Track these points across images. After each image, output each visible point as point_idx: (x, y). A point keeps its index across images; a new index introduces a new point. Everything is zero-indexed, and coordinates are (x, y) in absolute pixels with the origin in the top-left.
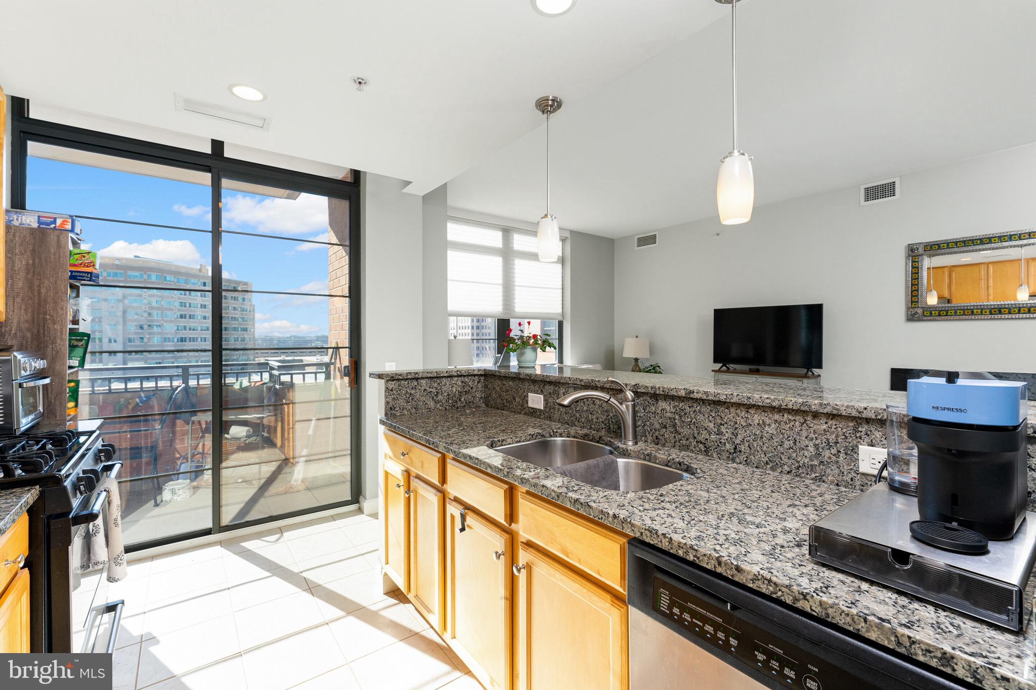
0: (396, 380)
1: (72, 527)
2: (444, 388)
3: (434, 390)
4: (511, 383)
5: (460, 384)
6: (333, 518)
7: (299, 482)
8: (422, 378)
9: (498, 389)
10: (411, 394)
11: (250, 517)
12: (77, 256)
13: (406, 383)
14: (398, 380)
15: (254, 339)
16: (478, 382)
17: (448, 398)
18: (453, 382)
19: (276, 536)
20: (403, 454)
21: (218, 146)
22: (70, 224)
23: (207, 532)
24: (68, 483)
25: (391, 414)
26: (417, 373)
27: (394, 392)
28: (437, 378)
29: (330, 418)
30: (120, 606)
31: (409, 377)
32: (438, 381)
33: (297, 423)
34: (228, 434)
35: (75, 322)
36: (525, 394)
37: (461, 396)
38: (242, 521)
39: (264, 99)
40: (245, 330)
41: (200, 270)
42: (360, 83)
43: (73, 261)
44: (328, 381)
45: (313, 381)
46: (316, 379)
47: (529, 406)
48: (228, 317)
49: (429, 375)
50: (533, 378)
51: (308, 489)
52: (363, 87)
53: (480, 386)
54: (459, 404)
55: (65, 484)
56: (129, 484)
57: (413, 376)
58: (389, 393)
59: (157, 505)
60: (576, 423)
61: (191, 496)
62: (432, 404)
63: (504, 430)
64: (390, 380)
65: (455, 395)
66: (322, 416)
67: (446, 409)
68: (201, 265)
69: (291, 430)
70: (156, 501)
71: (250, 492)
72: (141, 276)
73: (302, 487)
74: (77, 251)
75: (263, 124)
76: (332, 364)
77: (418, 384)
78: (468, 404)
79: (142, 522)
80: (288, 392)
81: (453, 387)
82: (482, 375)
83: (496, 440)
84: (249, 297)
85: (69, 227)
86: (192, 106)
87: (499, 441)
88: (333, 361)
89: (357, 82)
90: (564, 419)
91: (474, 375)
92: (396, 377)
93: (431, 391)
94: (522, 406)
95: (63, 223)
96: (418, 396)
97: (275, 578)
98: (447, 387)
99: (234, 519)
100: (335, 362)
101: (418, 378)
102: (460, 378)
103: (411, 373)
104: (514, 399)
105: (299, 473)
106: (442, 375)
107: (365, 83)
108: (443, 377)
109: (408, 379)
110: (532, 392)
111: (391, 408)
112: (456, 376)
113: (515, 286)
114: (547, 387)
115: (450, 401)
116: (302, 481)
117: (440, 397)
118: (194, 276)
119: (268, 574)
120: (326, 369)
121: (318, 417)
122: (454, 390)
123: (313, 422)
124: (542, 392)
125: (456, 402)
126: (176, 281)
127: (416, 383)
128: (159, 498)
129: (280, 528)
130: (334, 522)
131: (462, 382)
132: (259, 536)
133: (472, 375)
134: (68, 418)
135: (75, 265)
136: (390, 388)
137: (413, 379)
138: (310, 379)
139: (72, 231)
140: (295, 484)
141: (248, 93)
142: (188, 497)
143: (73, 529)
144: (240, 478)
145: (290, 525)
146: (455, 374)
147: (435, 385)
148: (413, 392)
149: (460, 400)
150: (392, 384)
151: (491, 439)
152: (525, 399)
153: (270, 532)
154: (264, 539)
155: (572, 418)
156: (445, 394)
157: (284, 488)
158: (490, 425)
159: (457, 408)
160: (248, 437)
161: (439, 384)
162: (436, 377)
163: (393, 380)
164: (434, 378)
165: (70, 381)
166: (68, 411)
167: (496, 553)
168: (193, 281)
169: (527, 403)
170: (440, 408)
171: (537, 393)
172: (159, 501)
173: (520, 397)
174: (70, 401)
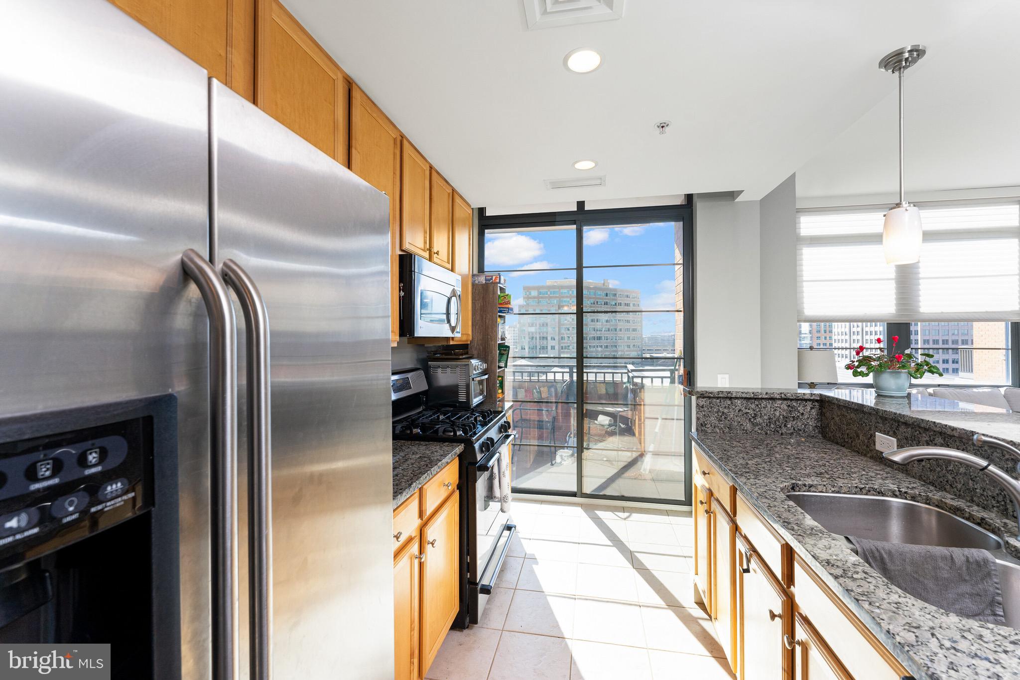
0: (707, 397)
1: (477, 472)
2: (764, 411)
3: (751, 412)
4: (853, 415)
5: (786, 408)
6: (667, 513)
7: (647, 473)
8: (736, 398)
9: (837, 419)
10: (723, 413)
11: (608, 492)
12: (502, 298)
13: (718, 401)
14: (710, 398)
15: (642, 339)
16: (812, 408)
17: (770, 422)
18: (776, 405)
19: (626, 514)
20: (704, 473)
21: (581, 204)
22: (498, 279)
23: (574, 495)
24: (477, 446)
25: (702, 430)
26: (730, 392)
27: (705, 409)
28: (755, 399)
29: (673, 419)
30: (513, 528)
31: (720, 395)
32: (757, 403)
33: (646, 420)
34: (597, 420)
35: (503, 339)
36: (872, 432)
37: (786, 421)
38: (601, 494)
39: (596, 165)
40: (634, 330)
41: (604, 284)
42: (663, 127)
43: (500, 302)
44: (673, 385)
45: (660, 384)
46: (662, 382)
47: (877, 448)
48: (623, 320)
49: (744, 396)
50: (880, 414)
51: (653, 480)
52: (666, 129)
53: (814, 412)
54: (784, 430)
55: (475, 445)
56: (536, 447)
57: (725, 395)
58: (699, 409)
59: (552, 465)
60: (948, 487)
61: (572, 464)
62: (749, 426)
63: (821, 473)
64: (700, 397)
65: (778, 420)
66: (668, 417)
67: (766, 434)
68: (604, 280)
69: (643, 425)
70: (552, 463)
71: (612, 471)
72: (568, 291)
73: (649, 477)
74: (502, 295)
75: (600, 182)
76: (677, 370)
77: (732, 403)
78: (796, 432)
79: (544, 474)
80: (640, 392)
81: (775, 410)
82: (817, 401)
83: (800, 483)
84: (638, 303)
85: (498, 281)
86: (557, 185)
87: (805, 485)
88: (677, 367)
89: (660, 127)
90: (928, 478)
91: (806, 400)
92: (706, 395)
93: (748, 413)
94: (867, 446)
95: (495, 279)
96: (732, 416)
97: (614, 548)
98: (768, 409)
99: (596, 490)
100: (679, 368)
101: (731, 398)
102: (785, 402)
103: (722, 392)
104: (858, 436)
105: (648, 463)
106: (760, 397)
107: (667, 125)
108: (762, 399)
109: (720, 397)
110: (880, 432)
111: (702, 424)
112: (779, 399)
113: (919, 279)
114: (902, 429)
115: (772, 426)
116: (650, 472)
117: (759, 420)
118: (600, 289)
119: (610, 543)
120: (671, 374)
121: (664, 417)
122: (777, 414)
123: (660, 420)
124: (894, 435)
125: (780, 427)
126: (588, 293)
127: (729, 402)
128: (553, 462)
129: (623, 507)
130: (668, 517)
131: (789, 406)
132: (614, 509)
133: (802, 400)
134: (498, 400)
135: (501, 304)
136: (701, 404)
137: (726, 398)
138: (657, 382)
139: (499, 283)
140: (643, 472)
141: (585, 165)
142: (571, 463)
143: (478, 473)
144: (605, 457)
145: (632, 508)
146: (778, 397)
147: (753, 406)
148: (726, 411)
149: (785, 426)
150: (702, 401)
151: (794, 481)
152: (872, 438)
153: (624, 509)
154: (616, 513)
155: (941, 480)
156: (766, 417)
157: (635, 474)
158: (808, 463)
159: (782, 434)
160: (610, 425)
161: (757, 405)
162: (752, 398)
163: (704, 398)
164: (751, 398)
165: (499, 377)
166: (498, 395)
167: (771, 612)
168: (599, 293)
169: (875, 445)
170: (759, 431)
171: (888, 434)
172: (553, 463)
173: (865, 435)
174: (499, 389)
